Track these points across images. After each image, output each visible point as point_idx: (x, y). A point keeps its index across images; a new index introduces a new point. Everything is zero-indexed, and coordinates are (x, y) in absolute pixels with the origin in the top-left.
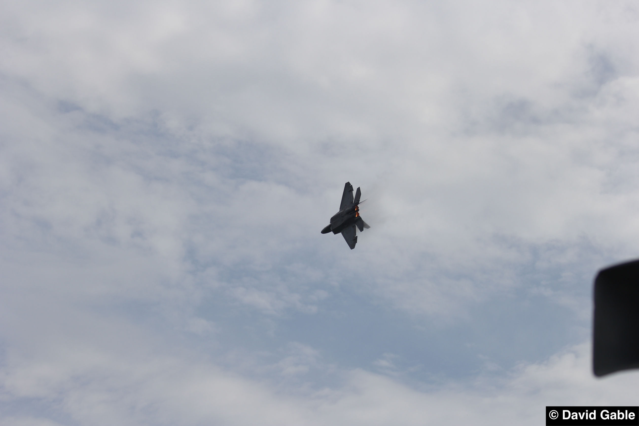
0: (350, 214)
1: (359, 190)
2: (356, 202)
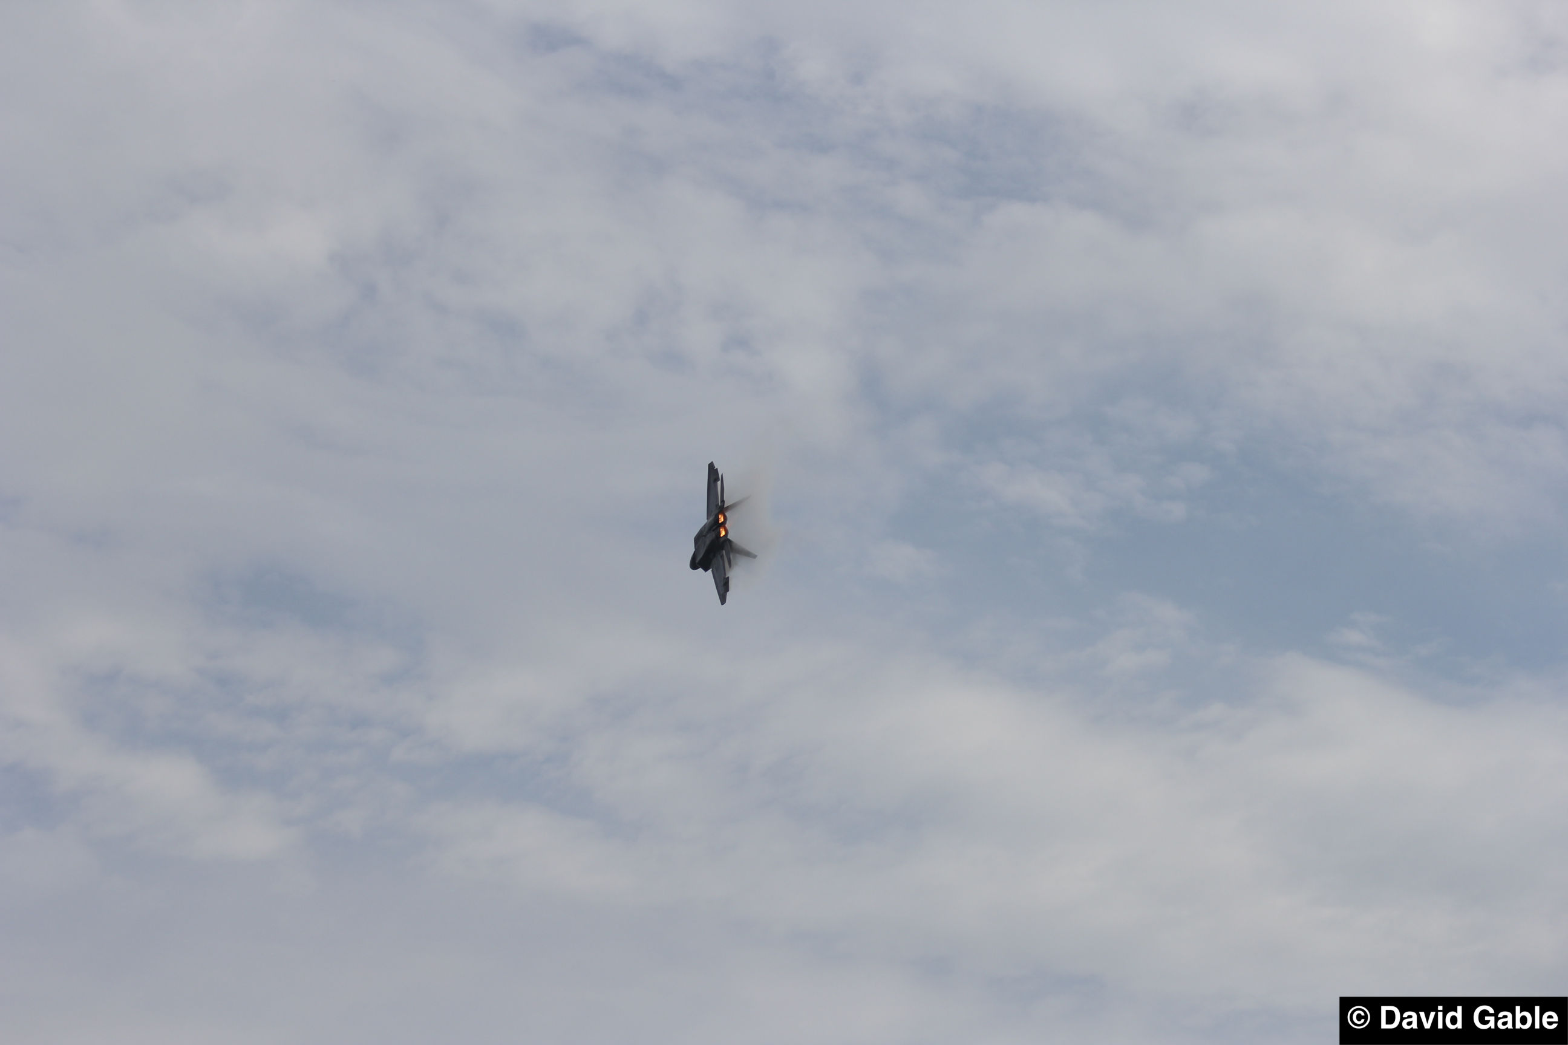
0: (715, 530)
1: (722, 476)
2: (721, 505)
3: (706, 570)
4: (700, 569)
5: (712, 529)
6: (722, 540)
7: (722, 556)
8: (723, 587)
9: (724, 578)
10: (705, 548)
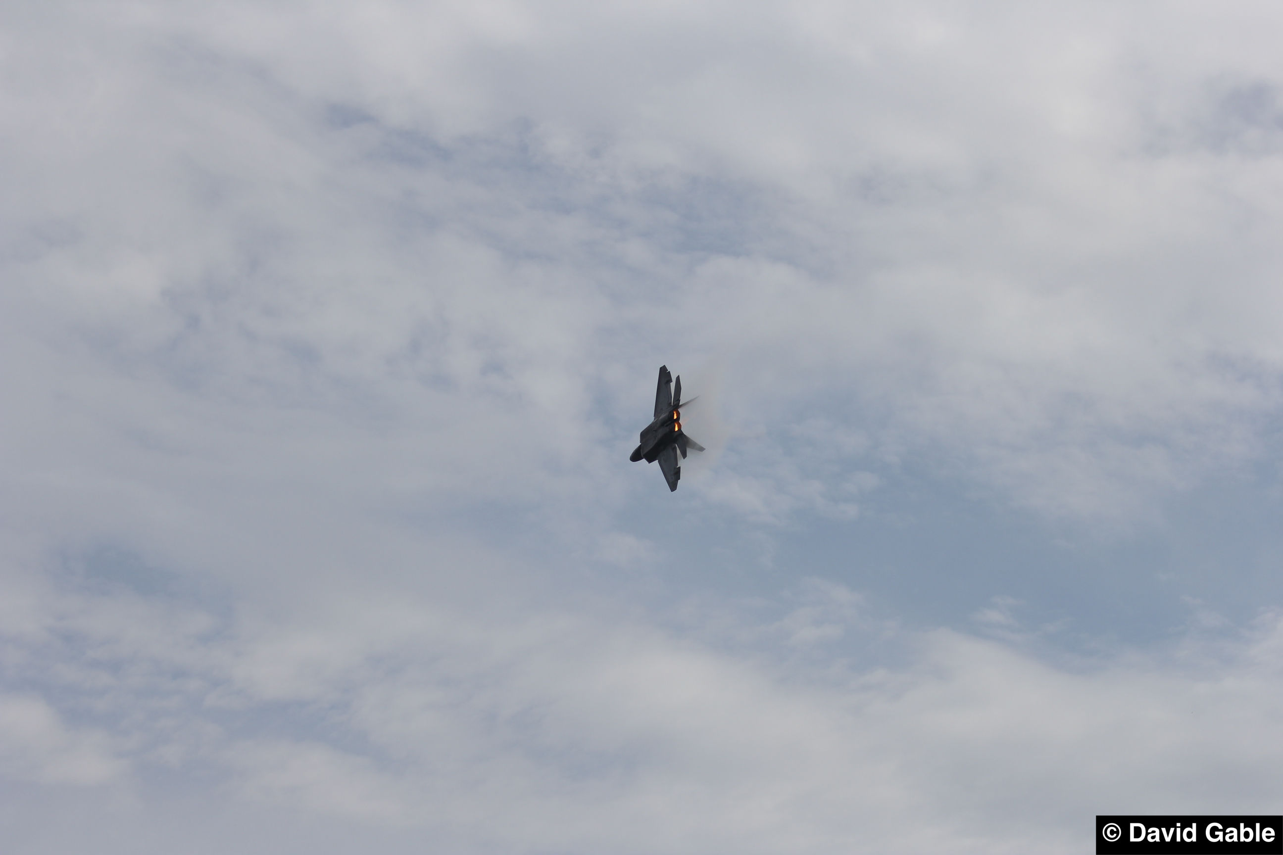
0: (667, 426)
1: (678, 379)
2: (675, 403)
3: (650, 460)
4: (644, 459)
5: (665, 425)
6: (676, 434)
7: (675, 449)
8: (673, 477)
9: (675, 468)
10: (656, 441)
